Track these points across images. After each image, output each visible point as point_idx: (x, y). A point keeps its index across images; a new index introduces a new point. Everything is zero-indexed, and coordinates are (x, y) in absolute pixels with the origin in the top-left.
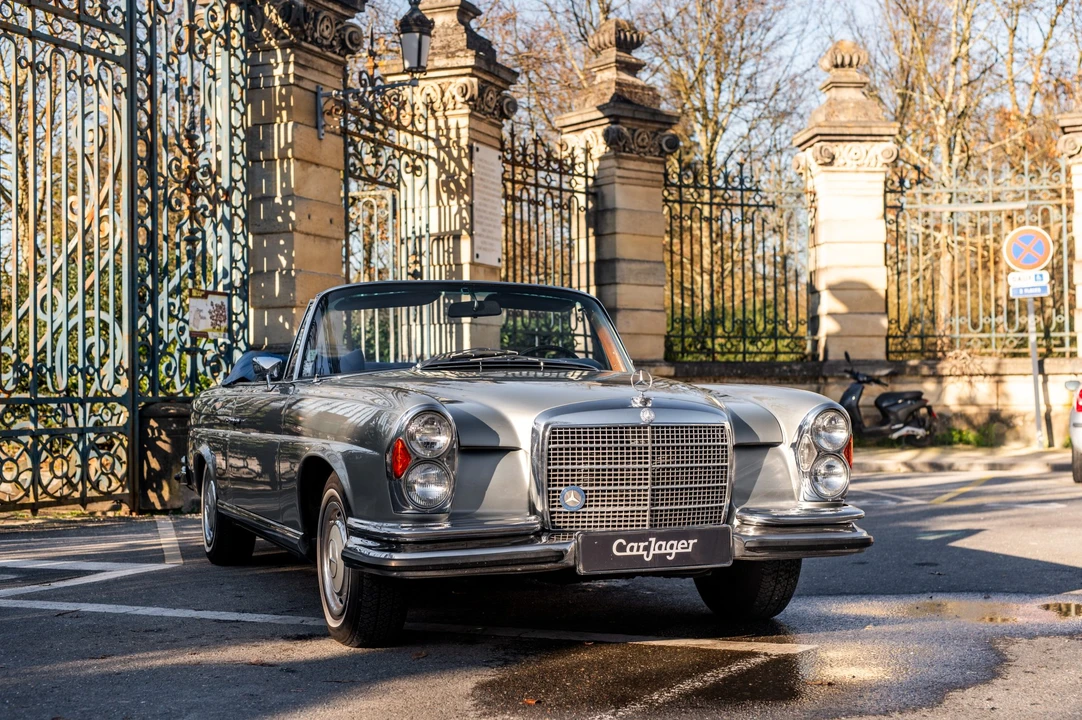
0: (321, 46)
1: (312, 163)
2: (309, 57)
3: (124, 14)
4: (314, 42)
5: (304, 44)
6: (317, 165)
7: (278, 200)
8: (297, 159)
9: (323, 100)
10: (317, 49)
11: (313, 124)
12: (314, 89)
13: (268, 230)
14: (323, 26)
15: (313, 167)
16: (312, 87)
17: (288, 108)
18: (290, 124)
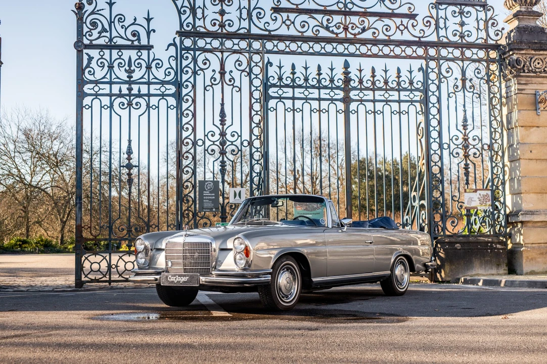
0: (535, 72)
1: (533, 127)
2: (529, 79)
3: (422, 83)
4: (529, 71)
5: (522, 74)
6: (538, 127)
7: (515, 146)
8: (522, 127)
9: (538, 97)
10: (532, 74)
11: (534, 108)
12: (534, 93)
13: (514, 159)
14: (536, 63)
15: (534, 128)
16: (533, 92)
17: (517, 104)
18: (517, 111)
